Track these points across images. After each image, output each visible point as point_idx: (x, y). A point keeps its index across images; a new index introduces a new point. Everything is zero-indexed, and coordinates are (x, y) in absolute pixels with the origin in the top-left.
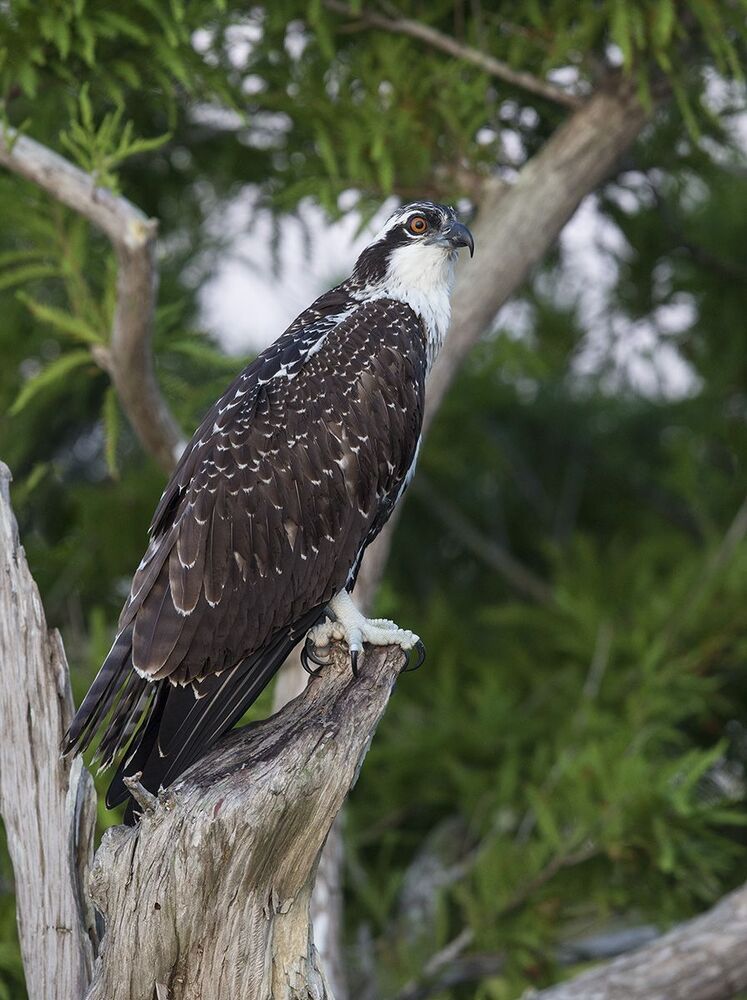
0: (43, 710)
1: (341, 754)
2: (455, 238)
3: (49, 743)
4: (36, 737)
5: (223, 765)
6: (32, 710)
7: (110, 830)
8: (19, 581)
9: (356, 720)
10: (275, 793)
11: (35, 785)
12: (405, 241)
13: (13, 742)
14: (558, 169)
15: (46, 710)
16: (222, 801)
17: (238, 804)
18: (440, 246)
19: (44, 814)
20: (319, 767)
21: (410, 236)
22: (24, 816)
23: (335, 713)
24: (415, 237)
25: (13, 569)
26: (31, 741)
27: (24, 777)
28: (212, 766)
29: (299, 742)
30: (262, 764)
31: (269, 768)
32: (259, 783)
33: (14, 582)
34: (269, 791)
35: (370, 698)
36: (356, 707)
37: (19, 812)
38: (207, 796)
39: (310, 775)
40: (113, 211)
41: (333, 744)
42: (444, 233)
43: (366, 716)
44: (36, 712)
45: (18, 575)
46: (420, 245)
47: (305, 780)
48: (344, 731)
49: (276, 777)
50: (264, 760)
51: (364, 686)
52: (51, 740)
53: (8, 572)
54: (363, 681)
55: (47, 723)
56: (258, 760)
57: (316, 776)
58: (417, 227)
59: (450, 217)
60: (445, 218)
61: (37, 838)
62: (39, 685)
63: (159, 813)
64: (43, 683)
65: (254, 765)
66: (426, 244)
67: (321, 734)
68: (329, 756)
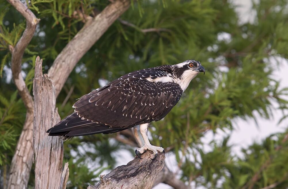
0: (56, 149)
1: (151, 179)
2: (200, 70)
3: (56, 157)
4: (52, 155)
5: (121, 176)
6: (52, 148)
7: (90, 186)
8: (55, 116)
9: (155, 171)
10: (136, 185)
11: (49, 167)
12: (187, 69)
13: (44, 155)
14: (107, 18)
15: (57, 149)
16: (123, 185)
17: (127, 187)
18: (196, 71)
19: (51, 174)
20: (146, 181)
21: (189, 68)
22: (44, 173)
23: (150, 168)
24: (190, 68)
25: (53, 113)
26: (50, 156)
27: (45, 164)
28: (118, 175)
29: (142, 174)
30: (132, 178)
31: (134, 179)
32: (132, 182)
33: (53, 116)
34: (134, 184)
35: (159, 166)
36: (155, 167)
37: (42, 172)
38: (119, 183)
39: (144, 182)
40: (30, 15)
41: (150, 175)
42: (198, 68)
43: (158, 170)
44: (53, 149)
45: (55, 114)
46: (191, 70)
47: (143, 183)
48: (152, 173)
49: (136, 182)
50: (132, 176)
51: (156, 162)
52: (57, 157)
53: (52, 113)
54: (156, 161)
55: (57, 152)
56: (130, 176)
57: (145, 183)
58: (191, 65)
59: (199, 64)
60: (198, 65)
61: (47, 180)
62: (56, 143)
63: (105, 185)
64: (58, 142)
65: (130, 177)
66: (193, 70)
67: (147, 173)
68: (149, 179)
